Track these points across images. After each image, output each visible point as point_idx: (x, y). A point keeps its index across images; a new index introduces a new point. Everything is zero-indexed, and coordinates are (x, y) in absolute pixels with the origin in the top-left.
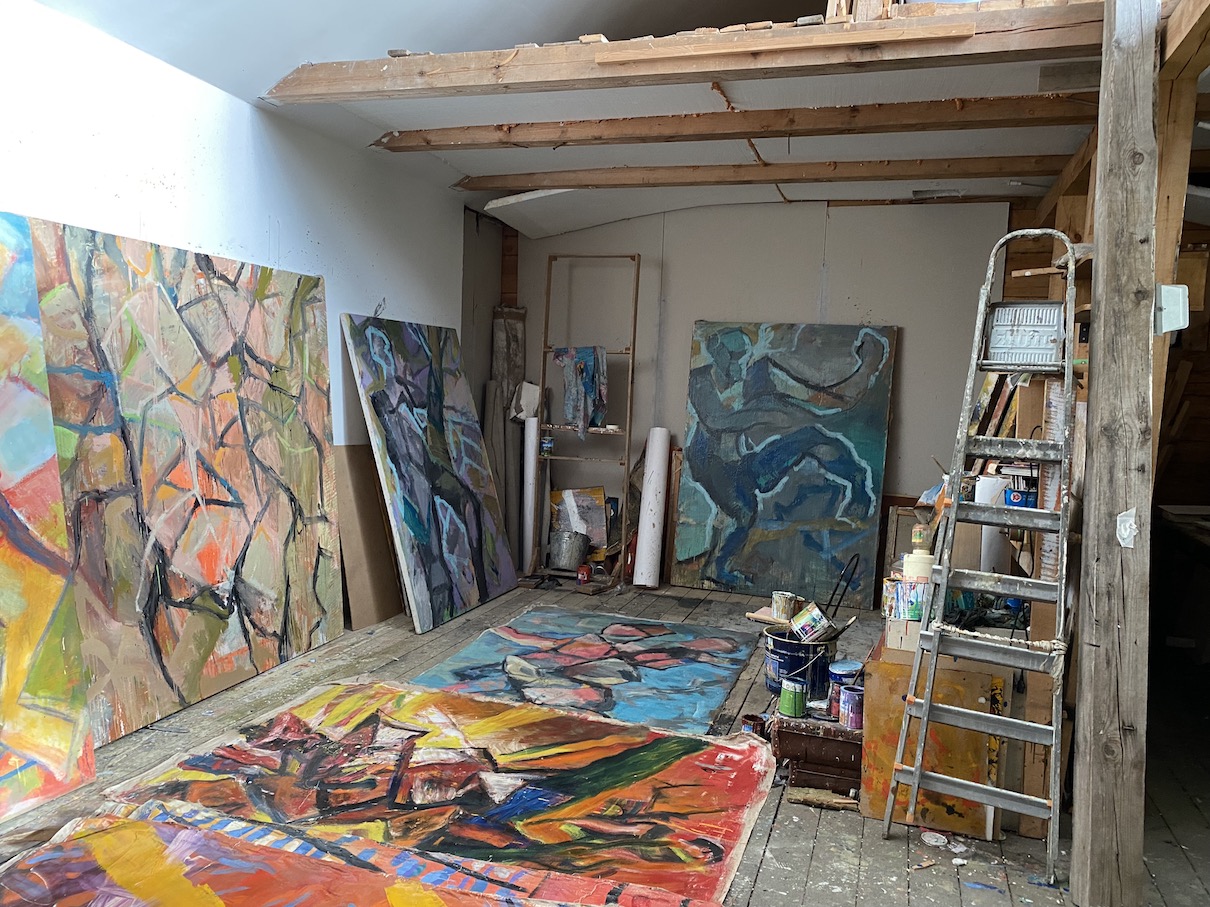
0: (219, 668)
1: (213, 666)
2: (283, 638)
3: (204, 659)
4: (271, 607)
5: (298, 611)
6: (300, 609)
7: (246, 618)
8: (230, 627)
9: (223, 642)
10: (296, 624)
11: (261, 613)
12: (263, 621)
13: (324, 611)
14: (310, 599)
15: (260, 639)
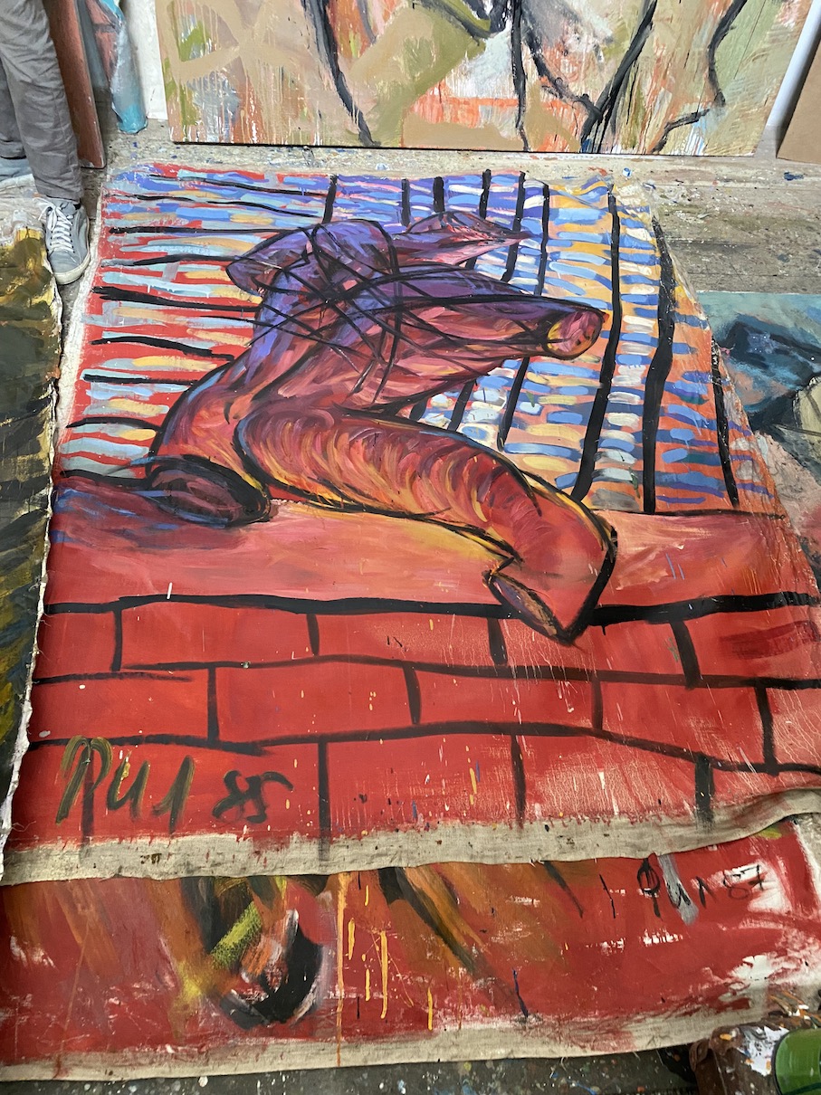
0: (448, 113)
1: (436, 105)
2: (602, 113)
3: (420, 89)
4: (590, 47)
5: (656, 77)
6: (661, 75)
7: (526, 51)
8: (487, 54)
9: (467, 73)
10: (639, 99)
11: (566, 52)
12: (565, 69)
13: (719, 99)
14: (693, 64)
15: (546, 97)
